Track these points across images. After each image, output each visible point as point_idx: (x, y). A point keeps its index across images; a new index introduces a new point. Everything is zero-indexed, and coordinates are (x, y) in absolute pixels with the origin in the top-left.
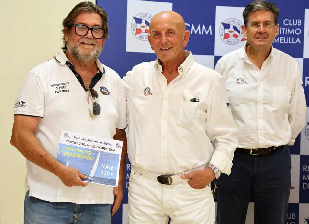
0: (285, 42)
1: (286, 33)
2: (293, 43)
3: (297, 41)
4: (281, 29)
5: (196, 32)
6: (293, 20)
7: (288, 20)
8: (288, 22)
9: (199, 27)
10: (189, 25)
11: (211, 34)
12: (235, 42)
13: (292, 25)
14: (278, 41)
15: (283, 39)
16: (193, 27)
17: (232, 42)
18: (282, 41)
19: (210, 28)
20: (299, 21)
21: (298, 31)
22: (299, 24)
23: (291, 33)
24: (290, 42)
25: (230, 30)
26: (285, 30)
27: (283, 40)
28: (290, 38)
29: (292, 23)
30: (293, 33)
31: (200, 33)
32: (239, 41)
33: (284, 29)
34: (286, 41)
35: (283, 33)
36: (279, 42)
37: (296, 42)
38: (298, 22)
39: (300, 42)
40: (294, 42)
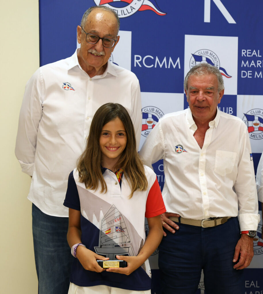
5: (161, 66)
9: (165, 60)
10: (153, 58)
11: (180, 68)
16: (157, 59)
19: (178, 60)
25: (202, 62)
31: (166, 67)
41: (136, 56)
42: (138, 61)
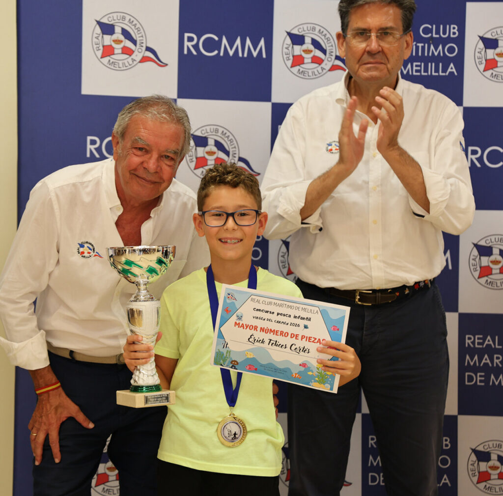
0: (424, 72)
1: (426, 54)
2: (441, 74)
3: (449, 70)
4: (416, 45)
5: (231, 53)
6: (441, 26)
7: (430, 27)
8: (430, 31)
9: (238, 42)
10: (216, 38)
11: (264, 56)
12: (316, 73)
13: (438, 36)
14: (408, 71)
15: (420, 66)
16: (224, 41)
17: (310, 74)
18: (417, 71)
19: (262, 43)
20: (454, 28)
21: (451, 50)
22: (454, 33)
23: (436, 54)
24: (434, 74)
25: (305, 47)
26: (423, 48)
27: (419, 68)
28: (433, 64)
29: (438, 32)
30: (442, 54)
31: (240, 55)
32: (324, 71)
33: (423, 45)
34: (426, 70)
35: (420, 54)
36: (410, 73)
37: (447, 74)
38: (452, 31)
39: (456, 74)
40: (442, 72)
41: (186, 35)
42: (190, 44)
